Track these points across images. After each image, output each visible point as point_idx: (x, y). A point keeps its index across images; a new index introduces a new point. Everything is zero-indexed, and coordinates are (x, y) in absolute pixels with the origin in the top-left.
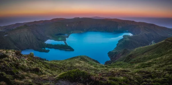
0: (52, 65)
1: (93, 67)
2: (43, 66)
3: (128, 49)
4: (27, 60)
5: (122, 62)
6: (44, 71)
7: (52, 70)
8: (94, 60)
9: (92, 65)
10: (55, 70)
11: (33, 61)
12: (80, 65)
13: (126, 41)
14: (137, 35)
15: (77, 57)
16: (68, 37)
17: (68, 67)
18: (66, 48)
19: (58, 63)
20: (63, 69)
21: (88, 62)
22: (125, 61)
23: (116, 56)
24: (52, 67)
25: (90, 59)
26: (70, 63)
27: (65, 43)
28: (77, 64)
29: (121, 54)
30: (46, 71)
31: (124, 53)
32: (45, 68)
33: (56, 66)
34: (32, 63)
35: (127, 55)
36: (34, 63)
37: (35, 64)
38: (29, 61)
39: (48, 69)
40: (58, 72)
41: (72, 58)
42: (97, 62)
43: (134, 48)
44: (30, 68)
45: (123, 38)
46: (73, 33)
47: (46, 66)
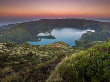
0: (43, 48)
1: (66, 48)
2: (37, 50)
3: (89, 41)
4: (22, 48)
5: (83, 48)
6: (37, 54)
7: (44, 51)
8: (66, 44)
9: (66, 46)
10: (46, 51)
11: (28, 47)
12: (60, 47)
13: (88, 35)
14: (98, 32)
15: (58, 42)
16: (52, 31)
17: (53, 48)
18: (51, 37)
19: (48, 46)
20: (51, 50)
21: (64, 45)
22: (85, 48)
23: (79, 43)
24: (44, 49)
25: (65, 43)
26: (54, 45)
27: (50, 34)
28: (58, 46)
29: (83, 43)
30: (39, 53)
31: (85, 43)
32: (38, 50)
33: (46, 48)
34: (27, 50)
35: (87, 44)
36: (28, 49)
37: (30, 50)
38: (23, 48)
39: (41, 51)
40: (48, 52)
41: (55, 43)
42: (68, 45)
43: (94, 41)
44: (23, 54)
45: (86, 33)
46: (54, 28)
47: (39, 49)
